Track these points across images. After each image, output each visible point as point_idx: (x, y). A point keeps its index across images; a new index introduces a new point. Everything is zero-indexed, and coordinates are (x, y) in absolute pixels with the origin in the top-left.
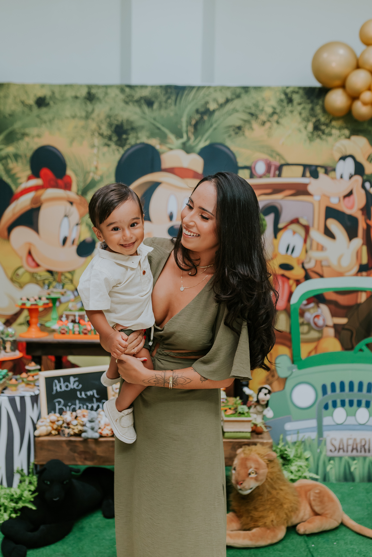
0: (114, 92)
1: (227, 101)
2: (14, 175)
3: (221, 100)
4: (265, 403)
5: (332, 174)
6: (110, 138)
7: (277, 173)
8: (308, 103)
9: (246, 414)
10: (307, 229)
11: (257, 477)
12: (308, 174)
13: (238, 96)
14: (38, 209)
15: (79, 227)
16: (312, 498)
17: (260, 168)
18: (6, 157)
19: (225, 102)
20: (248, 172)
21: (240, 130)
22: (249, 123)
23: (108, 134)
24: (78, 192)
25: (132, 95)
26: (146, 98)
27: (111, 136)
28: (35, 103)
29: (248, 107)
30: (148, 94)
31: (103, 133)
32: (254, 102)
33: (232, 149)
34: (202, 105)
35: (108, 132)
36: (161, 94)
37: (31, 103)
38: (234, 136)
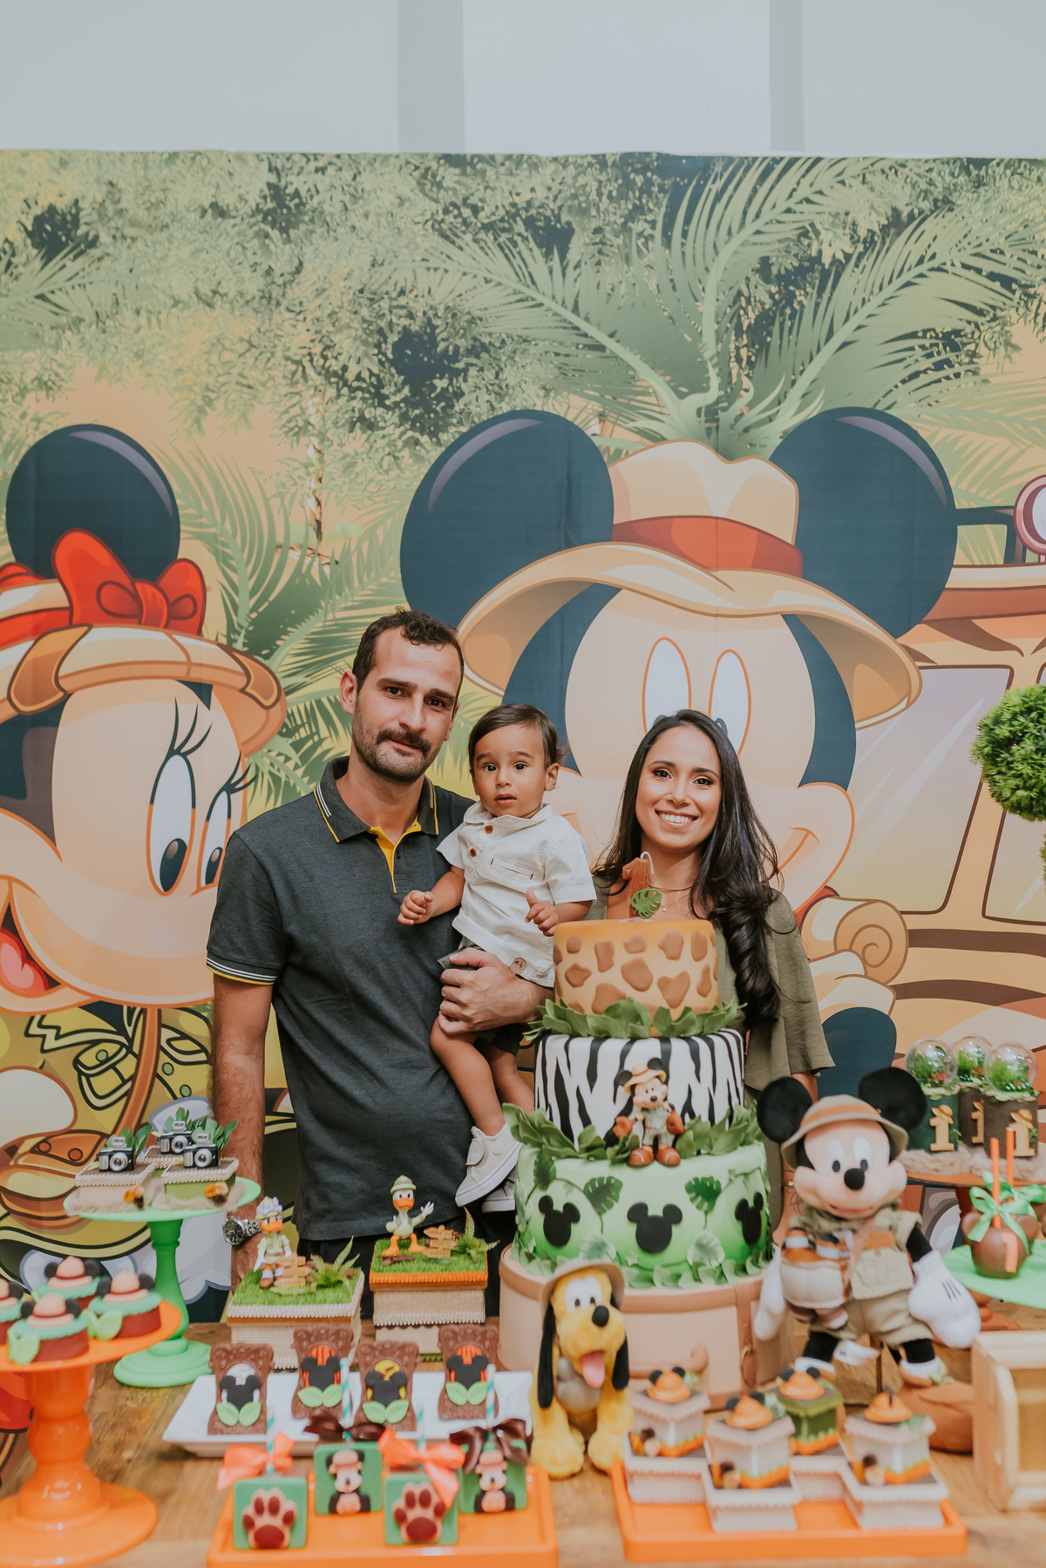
0: (387, 188)
1: (896, 223)
3: (869, 222)
6: (377, 396)
13: (945, 204)
14: (51, 717)
15: (237, 798)
19: (884, 229)
20: (995, 535)
21: (955, 348)
22: (995, 318)
23: (365, 375)
24: (231, 641)
25: (471, 201)
26: (533, 212)
27: (380, 385)
28: (30, 234)
29: (985, 249)
30: (541, 194)
31: (345, 368)
32: (1010, 228)
33: (924, 434)
34: (787, 239)
35: (366, 363)
36: (600, 194)
37: (18, 238)
38: (933, 375)
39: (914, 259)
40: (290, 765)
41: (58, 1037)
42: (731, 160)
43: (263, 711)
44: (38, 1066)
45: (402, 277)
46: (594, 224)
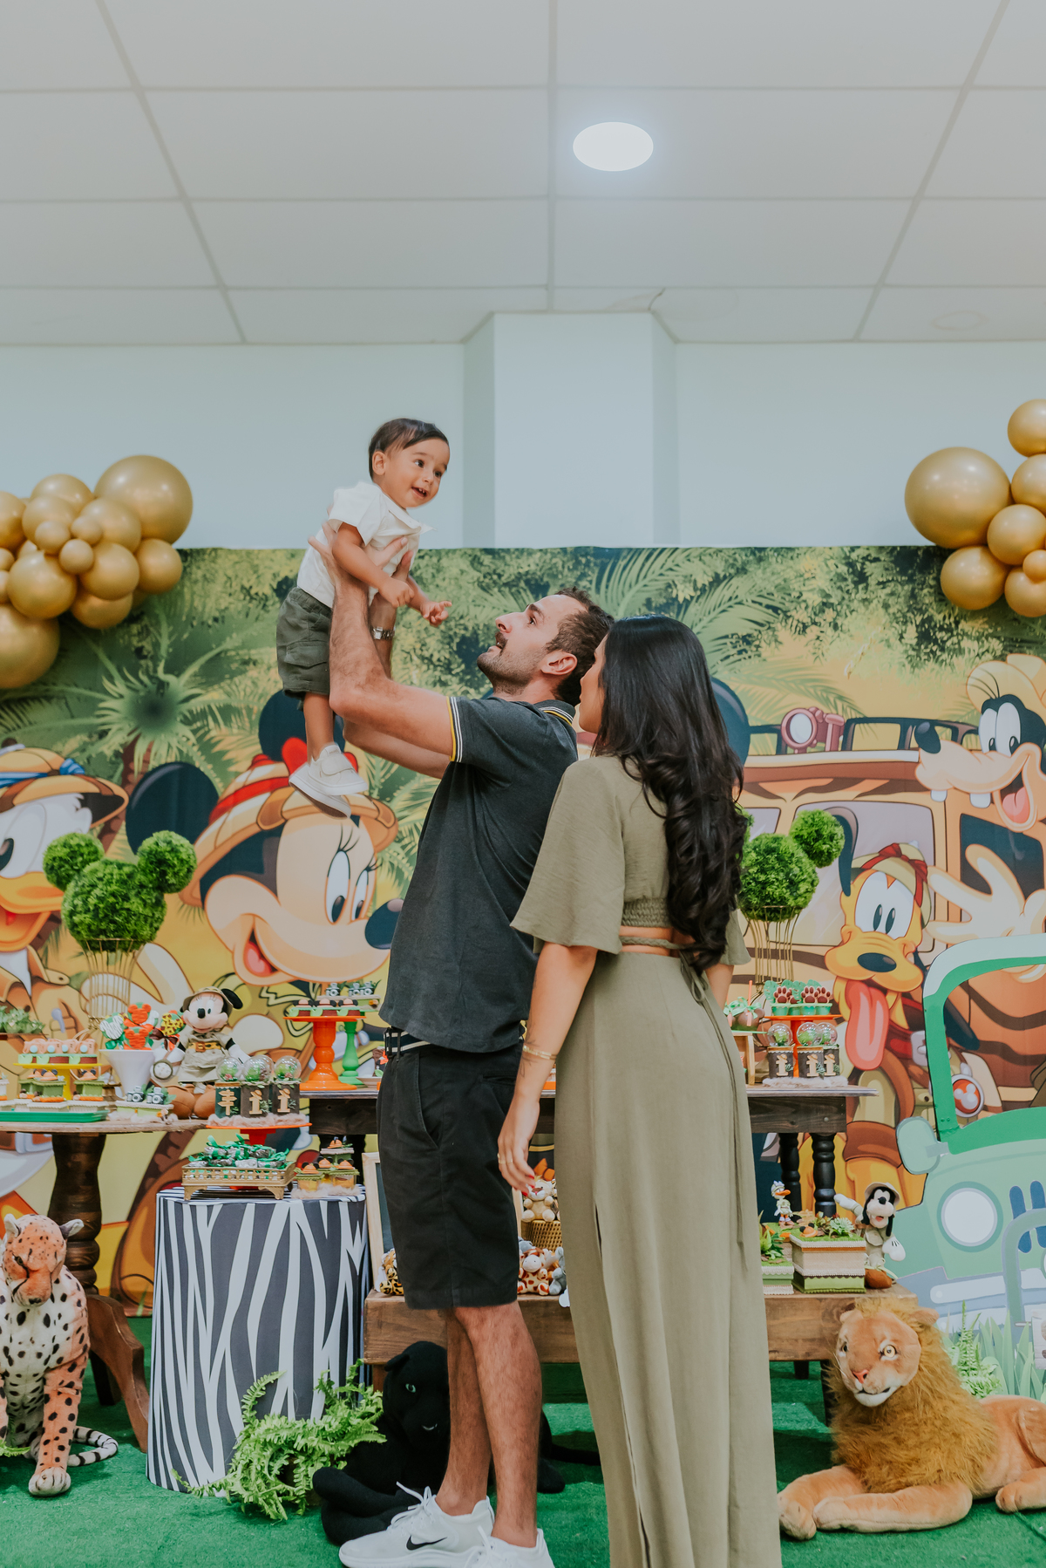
0: (454, 566)
1: (717, 581)
2: (223, 753)
3: (703, 580)
4: (885, 1223)
5: (970, 740)
6: (448, 670)
7: (841, 738)
8: (902, 584)
9: (851, 1235)
10: (920, 870)
11: (898, 1360)
12: (914, 744)
13: (742, 570)
14: (277, 832)
15: (372, 874)
16: (1023, 1426)
17: (802, 730)
18: (202, 715)
19: (711, 583)
20: (771, 739)
21: (749, 643)
22: (769, 628)
23: (442, 659)
24: (371, 794)
25: (498, 571)
26: (529, 577)
27: (450, 663)
28: (275, 590)
29: (764, 593)
30: (533, 568)
31: (432, 655)
32: (777, 582)
33: (732, 688)
34: (660, 589)
35: (442, 652)
36: (563, 567)
37: (268, 591)
38: (737, 657)
39: (727, 598)
40: (400, 857)
41: (276, 998)
42: (630, 550)
43: (386, 830)
44: (265, 1013)
45: (462, 610)
46: (560, 582)
